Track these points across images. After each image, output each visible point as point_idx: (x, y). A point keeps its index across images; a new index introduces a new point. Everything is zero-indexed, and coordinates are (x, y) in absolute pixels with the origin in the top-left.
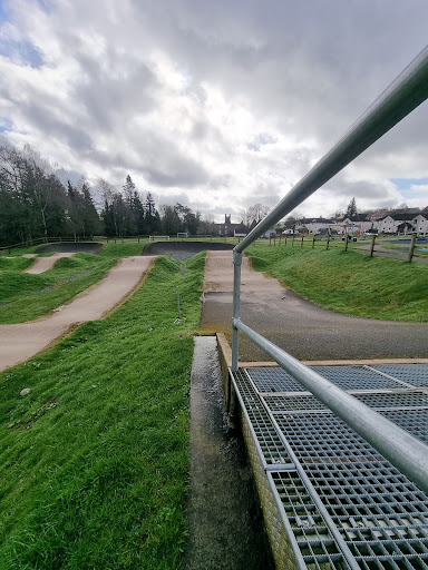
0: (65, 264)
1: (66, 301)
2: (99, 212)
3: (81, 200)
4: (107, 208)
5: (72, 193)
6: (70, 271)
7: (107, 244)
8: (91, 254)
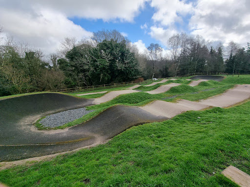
0: (204, 84)
1: (204, 98)
2: (224, 60)
3: (216, 55)
4: (230, 58)
5: (212, 52)
6: (205, 87)
7: (227, 77)
8: (216, 81)
